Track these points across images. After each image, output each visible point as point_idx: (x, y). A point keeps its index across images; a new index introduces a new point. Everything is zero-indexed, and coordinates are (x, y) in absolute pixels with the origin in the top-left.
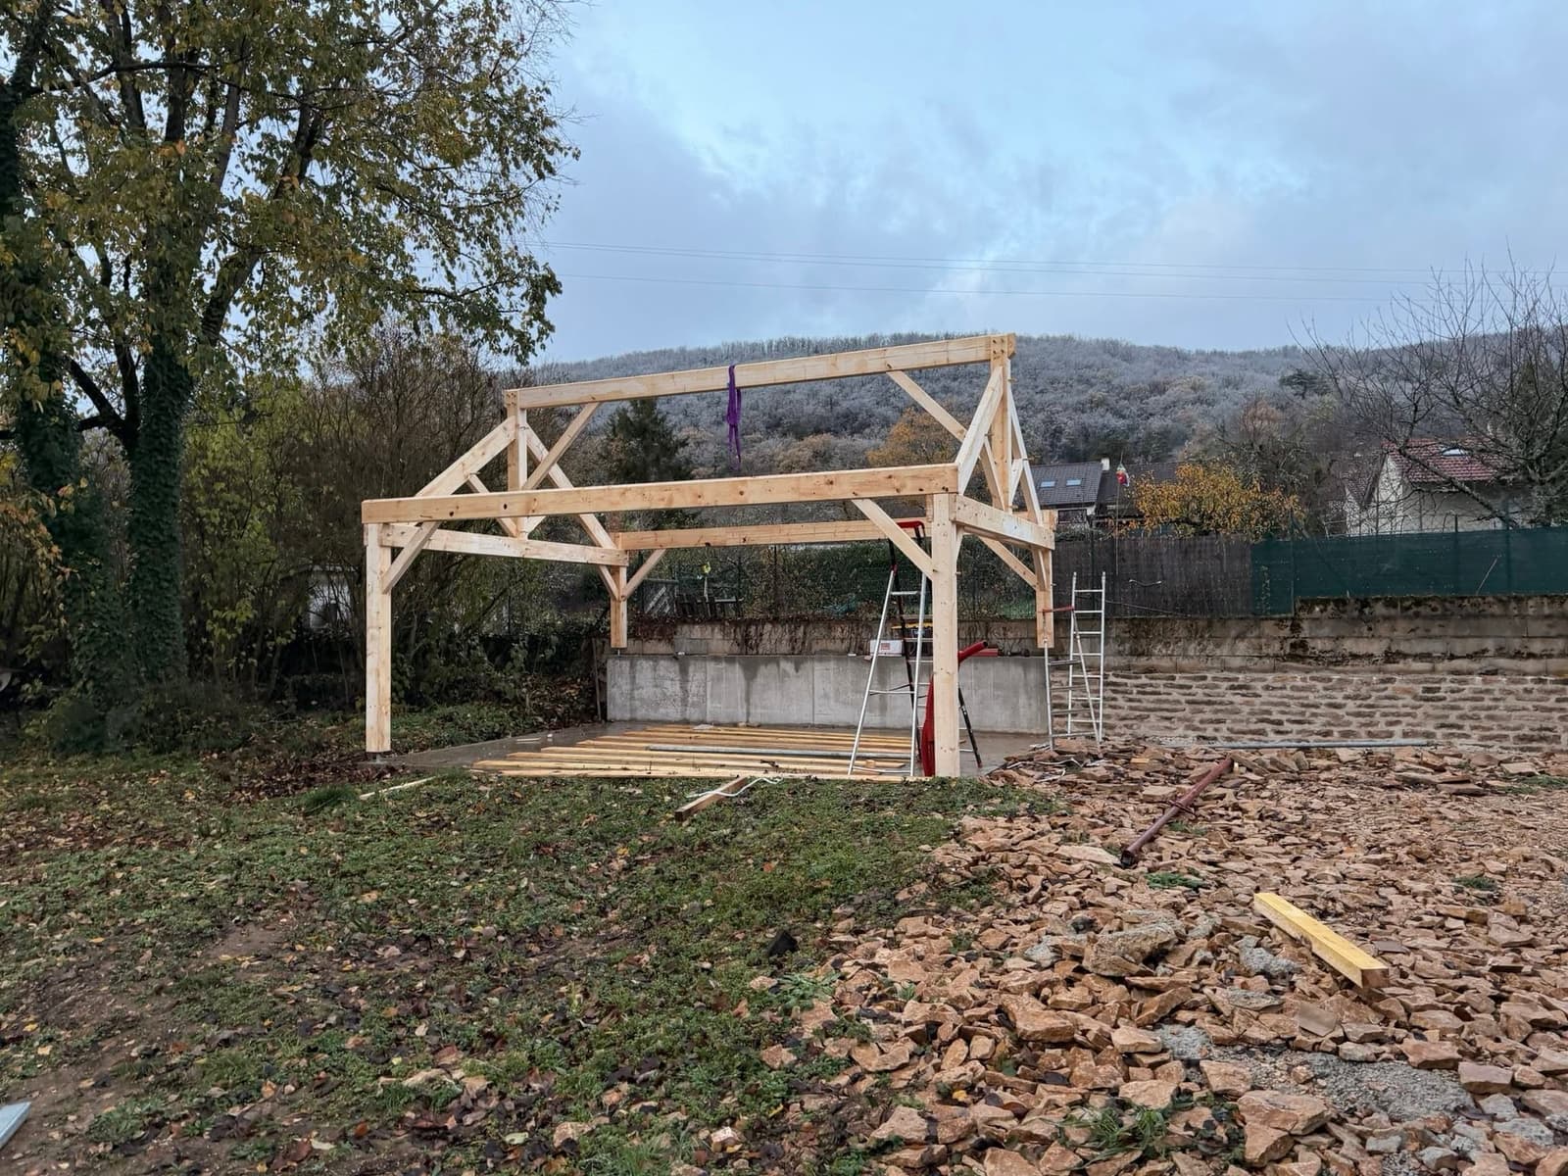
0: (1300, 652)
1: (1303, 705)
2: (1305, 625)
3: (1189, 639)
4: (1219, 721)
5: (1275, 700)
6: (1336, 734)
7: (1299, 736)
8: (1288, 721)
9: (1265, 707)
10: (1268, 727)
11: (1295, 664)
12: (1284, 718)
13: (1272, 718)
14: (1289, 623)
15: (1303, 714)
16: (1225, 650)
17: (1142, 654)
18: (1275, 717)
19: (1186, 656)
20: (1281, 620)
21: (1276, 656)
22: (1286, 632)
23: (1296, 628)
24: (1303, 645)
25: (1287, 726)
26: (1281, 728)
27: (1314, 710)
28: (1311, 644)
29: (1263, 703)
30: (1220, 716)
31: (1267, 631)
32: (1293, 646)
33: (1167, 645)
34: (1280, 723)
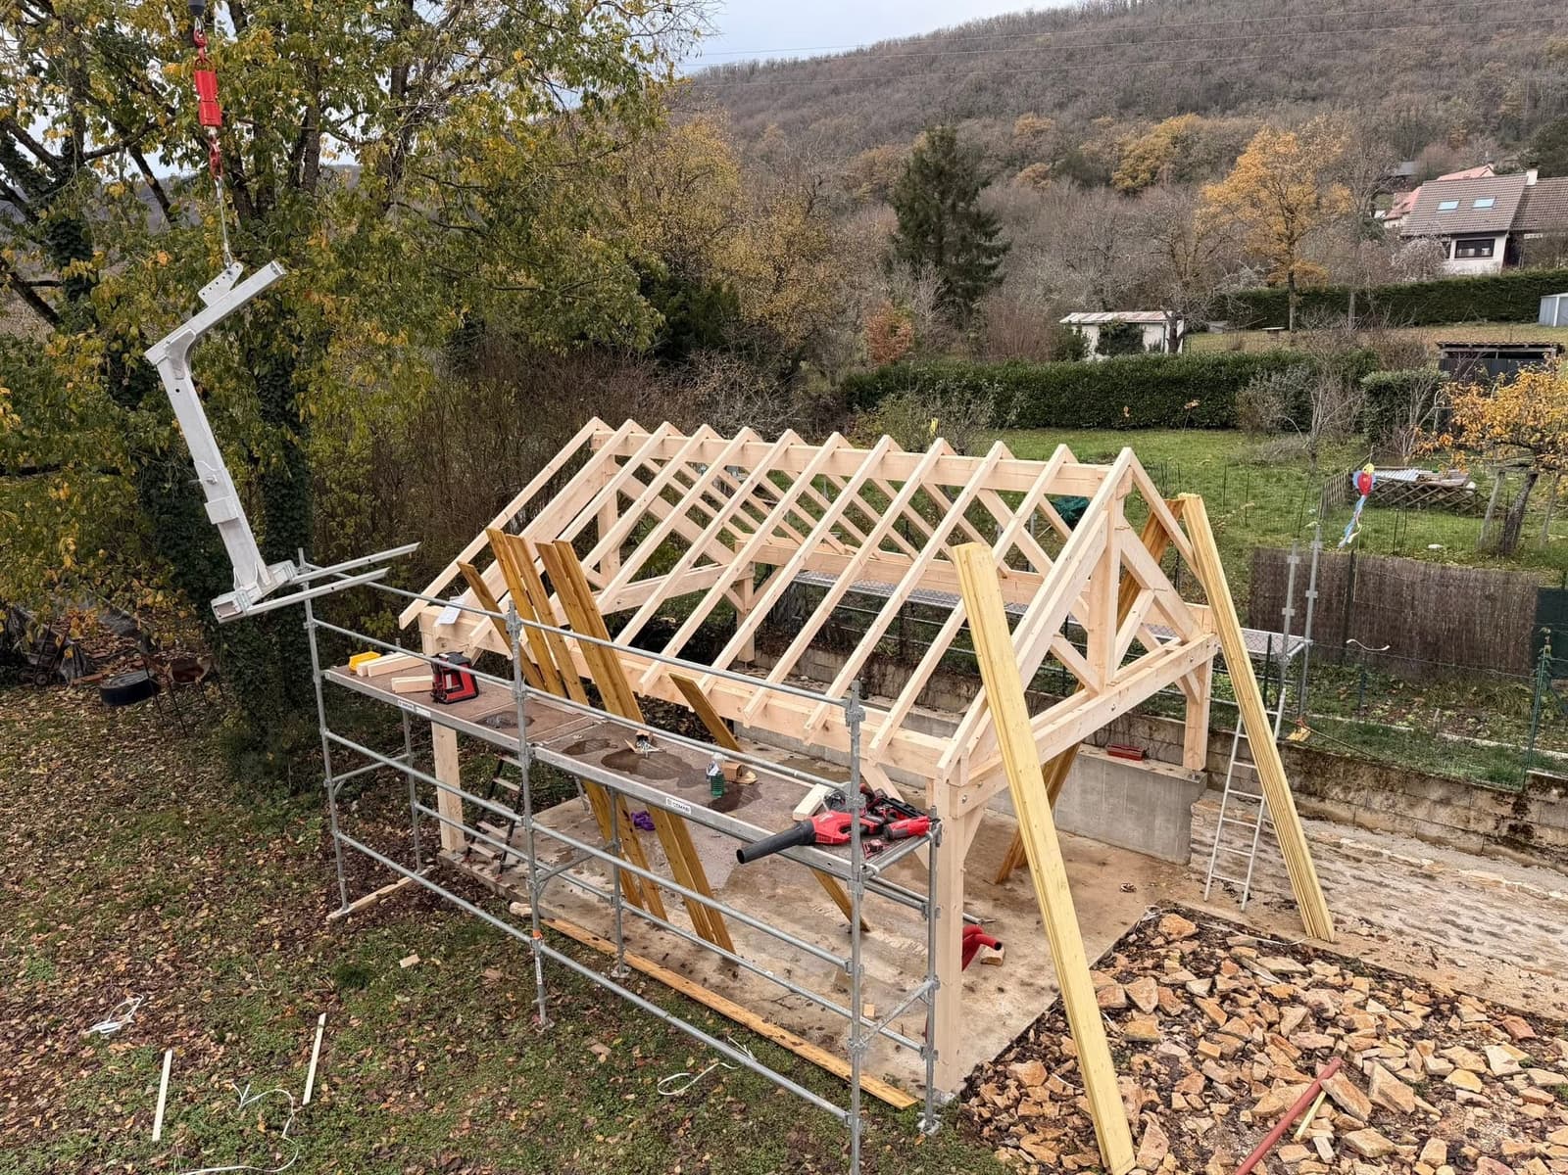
0: (1521, 838)
1: (1503, 917)
2: (1533, 808)
3: (1376, 790)
4: (1389, 907)
5: (1468, 903)
6: (1542, 962)
7: (1492, 952)
8: (1479, 930)
9: (1452, 907)
10: (1452, 931)
11: (1510, 851)
12: (1475, 925)
13: (1459, 922)
14: (1512, 800)
15: (1501, 927)
16: (1420, 812)
17: (1311, 794)
18: (1464, 921)
19: (1367, 807)
20: (1502, 794)
21: (1487, 836)
22: (1507, 810)
23: (1520, 807)
24: (1527, 830)
25: (1476, 936)
26: (1468, 936)
27: (1516, 926)
28: (1538, 831)
29: (1450, 902)
30: (1391, 901)
31: (1480, 803)
32: (1512, 828)
33: (1346, 790)
34: (1468, 930)
